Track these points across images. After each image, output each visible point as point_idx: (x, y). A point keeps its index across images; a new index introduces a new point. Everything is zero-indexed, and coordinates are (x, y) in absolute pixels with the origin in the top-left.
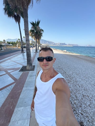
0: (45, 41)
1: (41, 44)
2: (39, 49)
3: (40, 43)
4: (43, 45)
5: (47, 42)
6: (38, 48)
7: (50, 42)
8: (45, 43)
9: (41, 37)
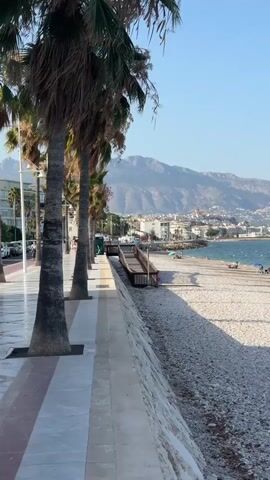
0: (177, 178)
1: (124, 216)
2: (92, 286)
3: (112, 206)
4: (145, 227)
5: (211, 194)
6: (80, 279)
7: (253, 182)
8: (169, 206)
9: (134, 105)
